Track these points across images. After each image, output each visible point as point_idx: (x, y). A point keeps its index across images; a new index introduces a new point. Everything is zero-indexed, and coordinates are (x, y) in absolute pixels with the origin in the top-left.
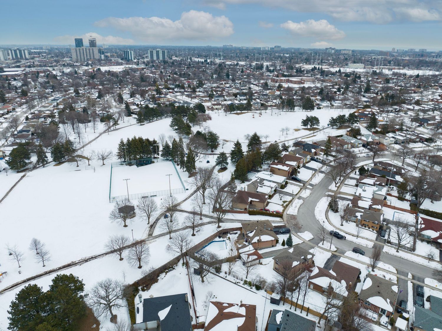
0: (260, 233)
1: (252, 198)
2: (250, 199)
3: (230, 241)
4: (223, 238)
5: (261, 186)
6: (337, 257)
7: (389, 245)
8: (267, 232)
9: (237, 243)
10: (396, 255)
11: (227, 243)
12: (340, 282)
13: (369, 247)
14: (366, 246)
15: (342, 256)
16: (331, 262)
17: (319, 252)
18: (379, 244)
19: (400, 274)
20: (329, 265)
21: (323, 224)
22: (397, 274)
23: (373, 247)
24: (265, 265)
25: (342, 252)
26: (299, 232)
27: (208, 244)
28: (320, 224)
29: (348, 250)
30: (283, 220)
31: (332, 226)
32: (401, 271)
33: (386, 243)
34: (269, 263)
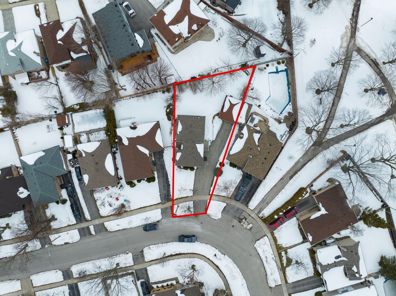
0: (249, 145)
1: (322, 215)
2: (323, 211)
3: (275, 119)
4: (286, 117)
5: (340, 259)
6: (164, 198)
7: (130, 271)
8: (244, 154)
9: (265, 121)
10: (117, 257)
11: (274, 112)
12: (129, 139)
13: (146, 248)
14: (149, 248)
15: (161, 204)
16: (164, 183)
17: (184, 187)
18: (140, 263)
19: (101, 226)
20: (162, 176)
21: (214, 251)
22: (103, 223)
23: (143, 253)
24: (214, 118)
25: (165, 213)
26: (227, 209)
27: (290, 93)
28: (218, 250)
29: (162, 220)
30: (259, 217)
31: (202, 255)
32: (103, 232)
33: (134, 271)
34: (213, 123)
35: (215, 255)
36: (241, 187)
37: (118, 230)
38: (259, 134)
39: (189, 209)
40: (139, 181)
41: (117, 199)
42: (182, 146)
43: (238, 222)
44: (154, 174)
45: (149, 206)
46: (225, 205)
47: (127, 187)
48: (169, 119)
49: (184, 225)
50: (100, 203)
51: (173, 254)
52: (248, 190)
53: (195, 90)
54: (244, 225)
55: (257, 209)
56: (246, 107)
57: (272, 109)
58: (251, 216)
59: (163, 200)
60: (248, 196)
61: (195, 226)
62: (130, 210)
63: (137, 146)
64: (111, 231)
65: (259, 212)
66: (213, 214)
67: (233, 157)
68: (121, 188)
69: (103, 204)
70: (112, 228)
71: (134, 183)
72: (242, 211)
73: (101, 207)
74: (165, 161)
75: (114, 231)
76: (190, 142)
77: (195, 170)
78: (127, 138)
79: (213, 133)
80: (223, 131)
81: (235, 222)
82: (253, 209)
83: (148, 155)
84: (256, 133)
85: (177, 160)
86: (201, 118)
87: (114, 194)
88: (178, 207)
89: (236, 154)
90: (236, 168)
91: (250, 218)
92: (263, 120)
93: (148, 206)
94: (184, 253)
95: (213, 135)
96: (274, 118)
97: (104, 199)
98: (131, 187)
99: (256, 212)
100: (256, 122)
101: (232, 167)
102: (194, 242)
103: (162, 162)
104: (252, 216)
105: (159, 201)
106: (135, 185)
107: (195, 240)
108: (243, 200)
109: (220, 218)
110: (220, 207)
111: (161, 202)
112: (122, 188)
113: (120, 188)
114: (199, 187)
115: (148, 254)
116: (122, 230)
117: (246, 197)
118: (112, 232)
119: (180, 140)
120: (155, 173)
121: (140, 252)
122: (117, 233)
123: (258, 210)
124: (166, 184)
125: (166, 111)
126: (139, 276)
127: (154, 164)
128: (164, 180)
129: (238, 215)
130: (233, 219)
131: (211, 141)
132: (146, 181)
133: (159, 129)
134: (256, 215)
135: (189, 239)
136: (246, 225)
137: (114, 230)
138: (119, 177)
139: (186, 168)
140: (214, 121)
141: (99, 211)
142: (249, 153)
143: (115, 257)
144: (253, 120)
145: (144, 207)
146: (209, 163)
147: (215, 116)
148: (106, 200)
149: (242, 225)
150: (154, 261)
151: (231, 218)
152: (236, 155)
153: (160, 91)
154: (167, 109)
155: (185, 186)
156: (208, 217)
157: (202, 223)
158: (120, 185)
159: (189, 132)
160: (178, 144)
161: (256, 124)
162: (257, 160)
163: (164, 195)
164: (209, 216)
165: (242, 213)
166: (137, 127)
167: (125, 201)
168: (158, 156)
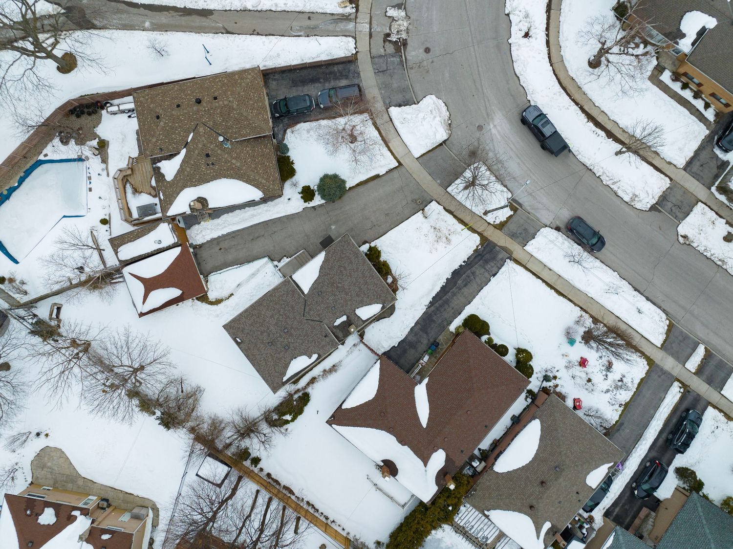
0: (203, 168)
3: (105, 161)
4: (81, 142)
6: (494, 259)
7: (722, 198)
8: (234, 161)
9: (127, 180)
10: (712, 255)
11: (90, 178)
12: (425, 460)
13: (639, 206)
14: (632, 200)
15: (514, 255)
16: (460, 289)
17: (432, 237)
18: (686, 192)
19: (672, 348)
20: (446, 307)
21: (519, 45)
22: (661, 348)
23: (656, 203)
24: (218, 302)
25: (525, 230)
26: (399, 98)
27: (18, 178)
28: (510, 41)
29: (548, 223)
30: (357, 11)
31: (551, 65)
32: (682, 332)
33: (713, 189)
34: (232, 294)
35: (527, 35)
36: (322, 106)
37: (649, 303)
38: (159, 168)
39: (471, 184)
40: (502, 350)
41: (583, 363)
42: (338, 322)
43: (409, 48)
44: (457, 329)
45: (539, 277)
46: (394, 111)
47: (538, 364)
48: (305, 399)
49: (518, 164)
50: (622, 392)
51: (603, 134)
52: (316, 85)
53: (188, 397)
54: (402, 28)
55: (342, 31)
56: (128, 251)
57: (89, 186)
58: (370, 29)
59: (502, 259)
60: (331, 73)
61: (498, 137)
62: (584, 314)
63: (424, 425)
64: (664, 316)
65: (345, 18)
66: (438, 119)
67: (264, 181)
68: (551, 375)
69: (620, 383)
70: (657, 318)
71: (517, 355)
72: (376, 60)
73: (630, 384)
74: (408, 330)
75: (660, 307)
76: (312, 313)
77: (373, 244)
78: (425, 465)
79: (254, 275)
80: (230, 257)
81: (413, 53)
82: (351, 39)
83: (426, 381)
84: (163, 176)
85: (380, 306)
86: (234, 334)
87: (578, 380)
88: (489, 212)
89: (249, 181)
90: (289, 154)
91: (376, 28)
92: (128, 186)
93: (544, 281)
94: (580, 112)
95: (258, 270)
96: (104, 166)
97: (608, 391)
98: (531, 357)
99: (351, 26)
100: (145, 199)
101: (295, 167)
102: (536, 108)
103: (416, 334)
104: (368, 26)
105: (509, 265)
106: (520, 351)
107: (531, 109)
108: (347, 77)
109: (433, 97)
110: (409, 117)
111: (508, 260)
112: (549, 374)
113: (555, 378)
114: (404, 203)
115: (650, 192)
116: (642, 294)
117: (336, 78)
118: (664, 311)
119: (327, 339)
120: (452, 328)
121: (660, 211)
122: (660, 298)
123: (342, 26)
124: (459, 282)
125: (293, 420)
126: (715, 171)
127: (434, 347)
128: (454, 294)
129: (393, 62)
130: (410, 64)
131: (276, 263)
132: (489, 334)
133: (344, 407)
134: (358, 21)
135: (539, 125)
136: (400, 22)
137: (659, 311)
138: (529, 400)
139: (383, 269)
140: (225, 294)
141: (642, 380)
142: (219, 152)
143: (716, 260)
144: (146, 210)
145: (551, 287)
146: (330, 225)
147: (212, 303)
148: (605, 385)
149: (407, 31)
150: (654, 162)
151: (413, 71)
152: (254, 180)
153: (261, 470)
154: (287, 422)
155: (426, 236)
156: (453, 125)
157: (480, 128)
158: (546, 384)
159: (291, 335)
160: (340, 335)
161: (150, 194)
162: (220, 119)
163: (488, 267)
164: (450, 125)
165: (381, 56)
166: (383, 461)
167: (572, 342)
168: (411, 354)
